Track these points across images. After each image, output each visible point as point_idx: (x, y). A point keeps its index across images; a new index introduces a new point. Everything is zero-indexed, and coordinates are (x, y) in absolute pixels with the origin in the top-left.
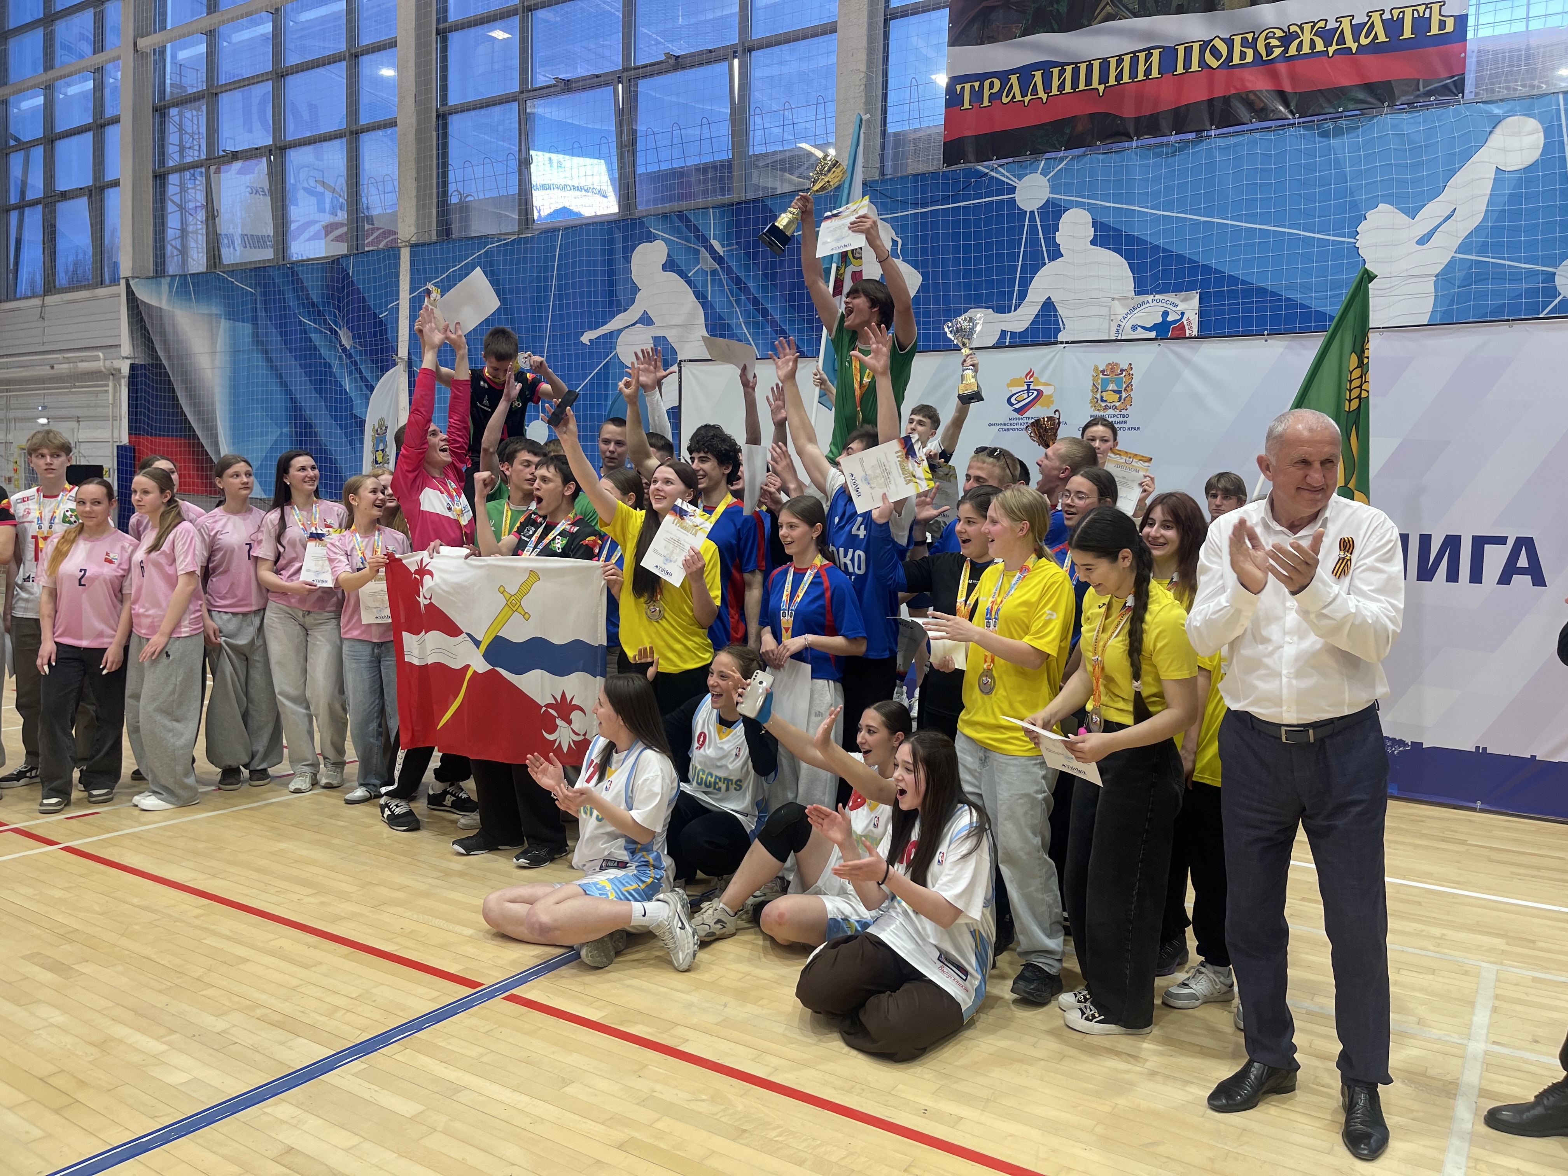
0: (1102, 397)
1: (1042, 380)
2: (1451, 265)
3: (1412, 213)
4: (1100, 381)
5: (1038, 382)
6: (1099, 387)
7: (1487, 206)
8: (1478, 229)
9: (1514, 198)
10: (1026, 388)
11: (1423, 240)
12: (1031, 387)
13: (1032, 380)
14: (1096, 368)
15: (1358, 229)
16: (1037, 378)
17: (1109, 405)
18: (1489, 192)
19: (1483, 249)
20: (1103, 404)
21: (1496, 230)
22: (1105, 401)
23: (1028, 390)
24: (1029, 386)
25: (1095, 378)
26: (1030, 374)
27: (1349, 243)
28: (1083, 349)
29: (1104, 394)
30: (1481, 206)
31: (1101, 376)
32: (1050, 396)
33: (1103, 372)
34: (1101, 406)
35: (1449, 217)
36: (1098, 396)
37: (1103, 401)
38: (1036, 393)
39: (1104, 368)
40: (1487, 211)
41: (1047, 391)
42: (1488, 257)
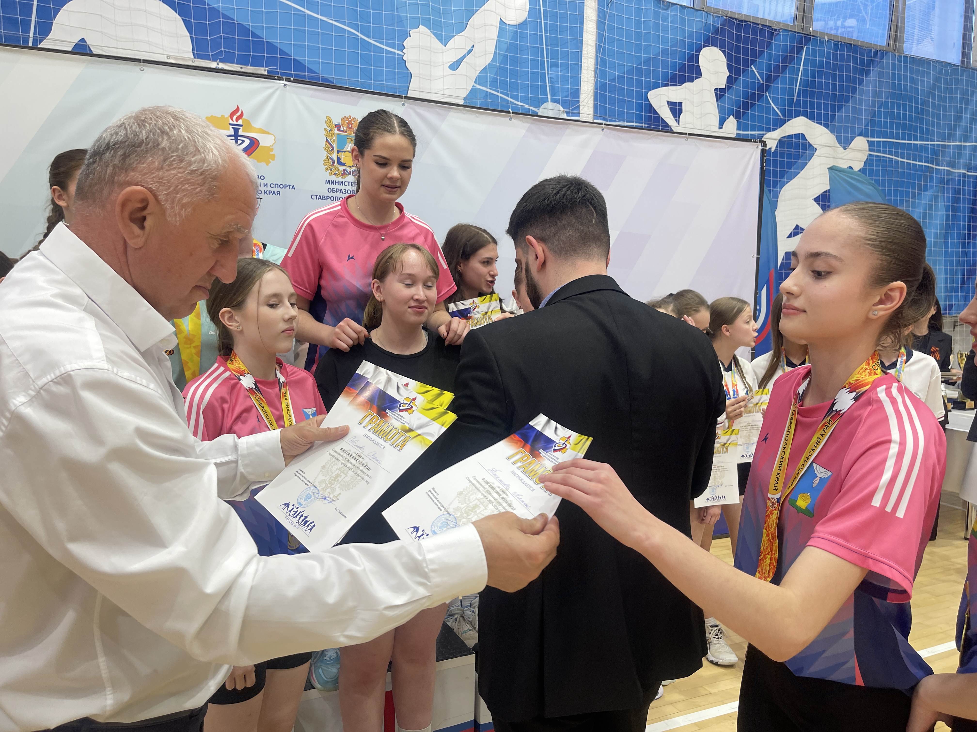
0: (339, 159)
1: (258, 124)
2: (473, 91)
3: (444, 40)
4: (335, 138)
5: (248, 126)
6: (335, 146)
7: (496, 49)
8: (490, 66)
9: (513, 47)
10: (232, 132)
11: (455, 66)
12: (240, 132)
13: (240, 122)
14: (329, 121)
15: (404, 44)
16: (247, 122)
17: (348, 169)
18: (496, 38)
19: (494, 84)
20: (341, 168)
21: (503, 70)
22: (343, 164)
23: (236, 136)
24: (236, 130)
25: (329, 133)
26: (236, 113)
27: (399, 55)
28: (311, 92)
29: (341, 155)
30: (491, 48)
31: (336, 131)
32: (270, 149)
33: (338, 126)
34: (338, 170)
35: (470, 51)
36: (334, 157)
37: (340, 163)
38: (247, 142)
39: (339, 121)
40: (495, 53)
41: (265, 141)
42: (498, 91)
